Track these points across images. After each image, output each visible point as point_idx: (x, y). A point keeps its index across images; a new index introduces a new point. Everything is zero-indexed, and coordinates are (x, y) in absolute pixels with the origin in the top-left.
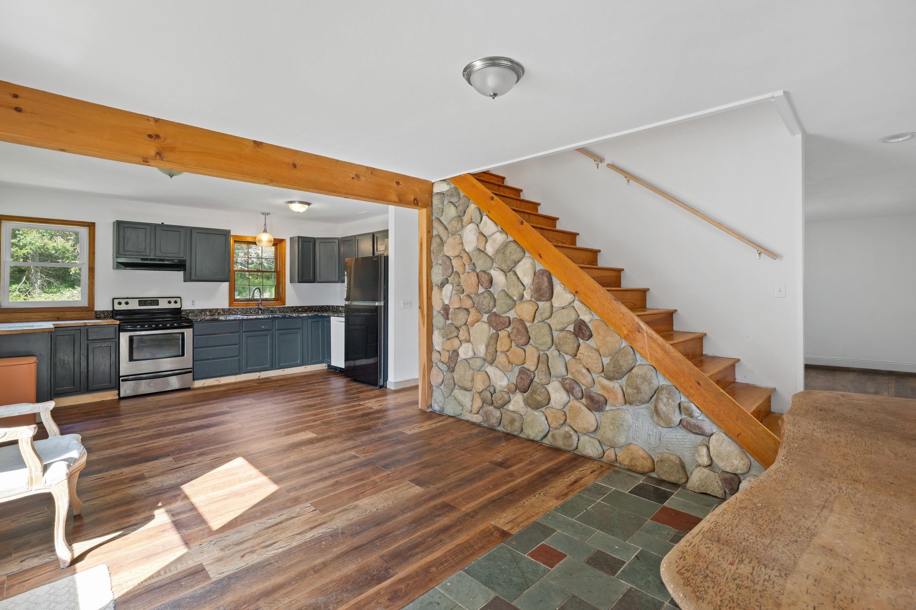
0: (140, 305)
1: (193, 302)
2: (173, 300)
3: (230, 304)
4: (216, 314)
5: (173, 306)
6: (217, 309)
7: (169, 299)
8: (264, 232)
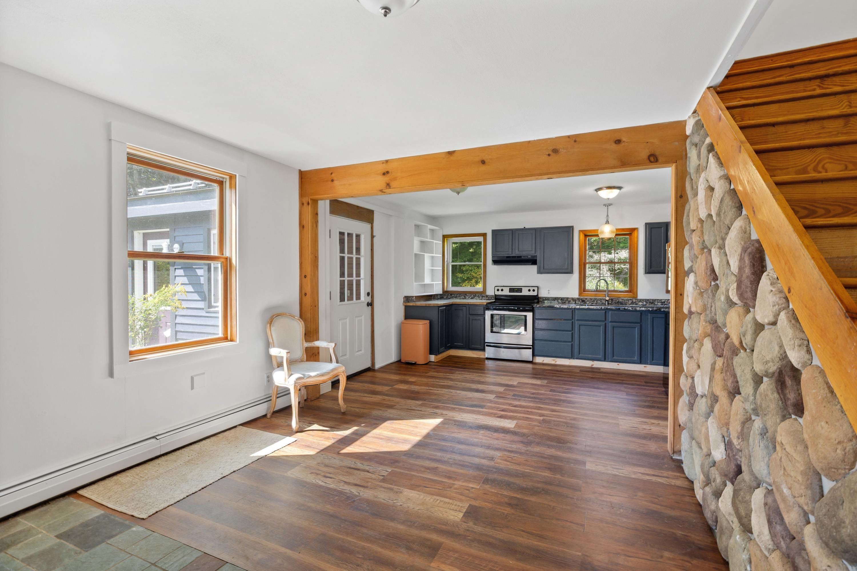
0: (510, 292)
1: (549, 291)
2: (532, 289)
3: (580, 294)
4: (567, 302)
5: (532, 293)
6: (568, 298)
7: (529, 288)
8: (606, 223)
